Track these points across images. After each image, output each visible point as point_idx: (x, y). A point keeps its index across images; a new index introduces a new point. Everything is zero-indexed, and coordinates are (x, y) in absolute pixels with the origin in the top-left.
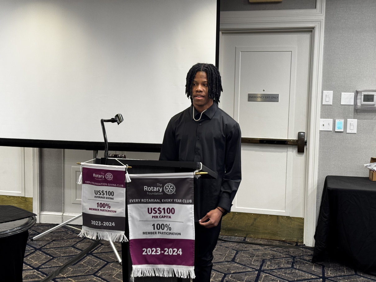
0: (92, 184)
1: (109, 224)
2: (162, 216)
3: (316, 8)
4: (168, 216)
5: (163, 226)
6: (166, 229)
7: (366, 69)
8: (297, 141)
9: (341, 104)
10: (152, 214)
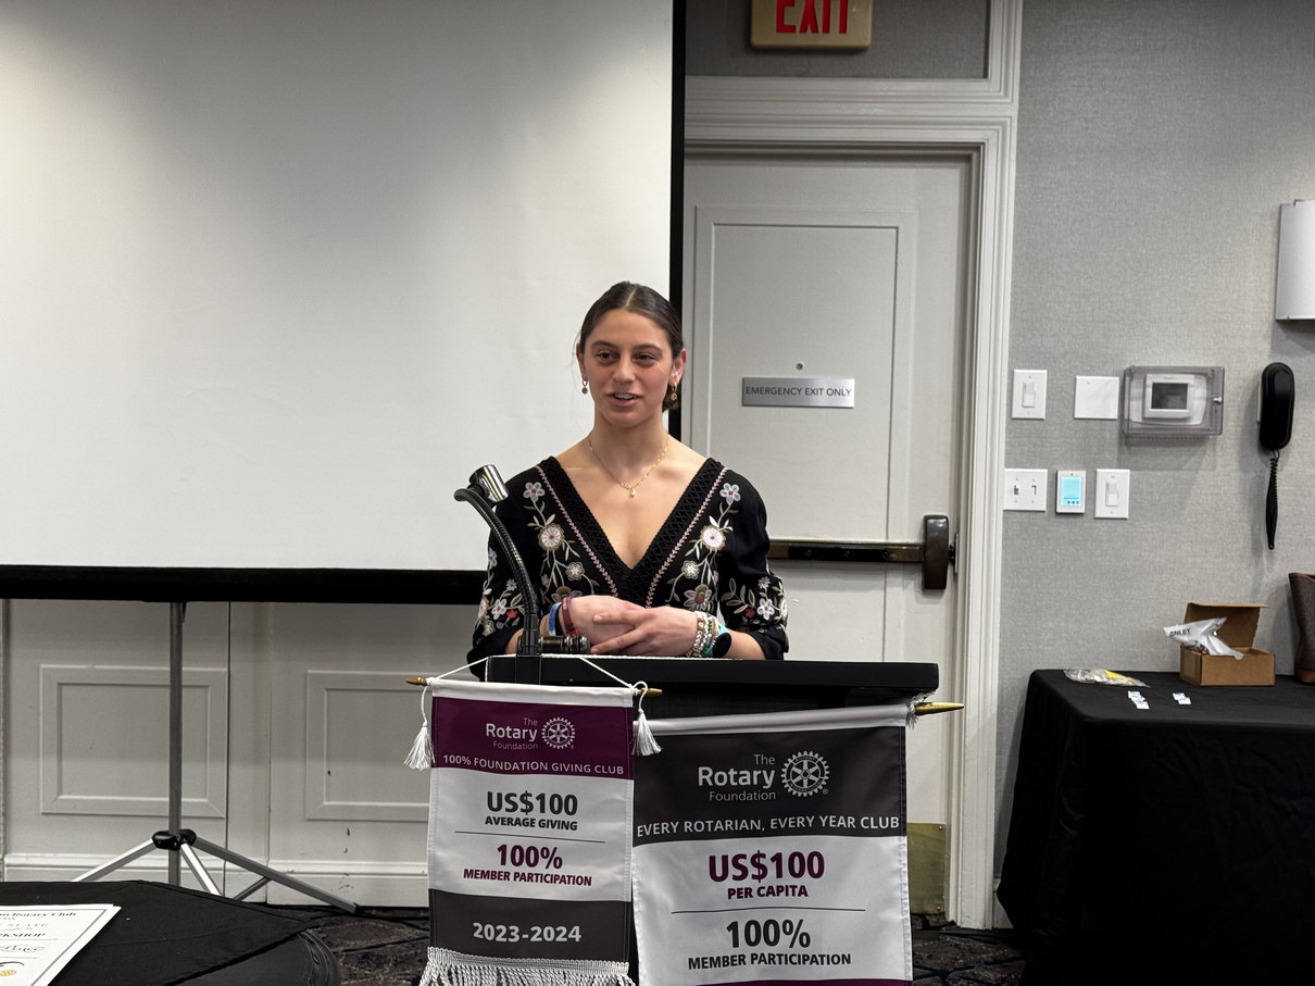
0: (478, 768)
1: (557, 934)
2: (771, 887)
3: (985, 75)
4: (794, 887)
5: (771, 928)
6: (785, 939)
7: (1158, 294)
8: (924, 547)
9: (1076, 416)
10: (730, 883)
